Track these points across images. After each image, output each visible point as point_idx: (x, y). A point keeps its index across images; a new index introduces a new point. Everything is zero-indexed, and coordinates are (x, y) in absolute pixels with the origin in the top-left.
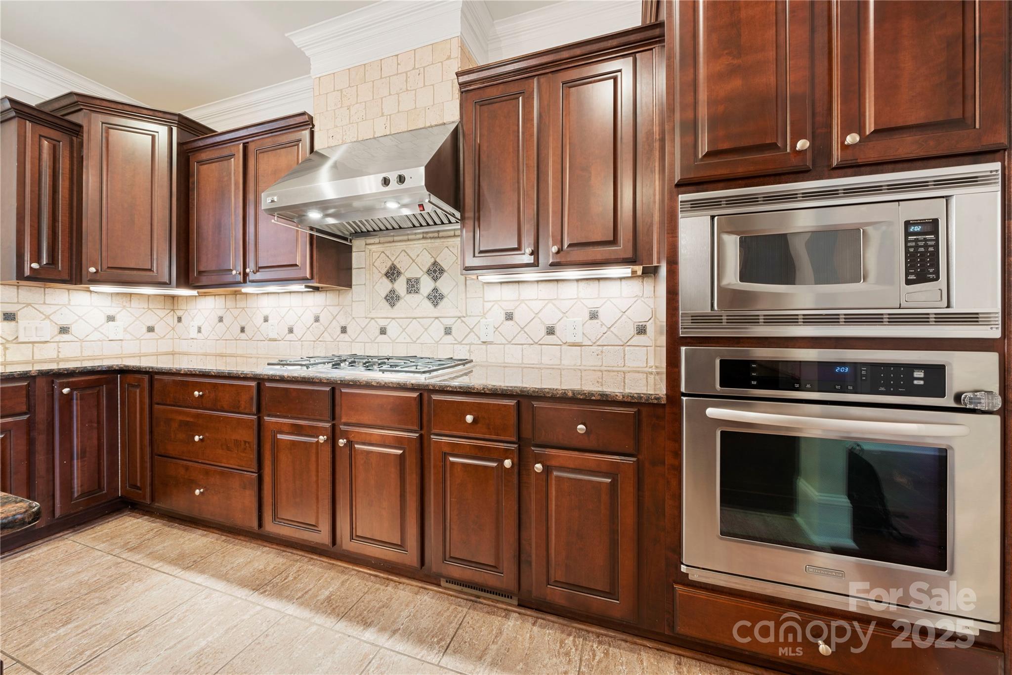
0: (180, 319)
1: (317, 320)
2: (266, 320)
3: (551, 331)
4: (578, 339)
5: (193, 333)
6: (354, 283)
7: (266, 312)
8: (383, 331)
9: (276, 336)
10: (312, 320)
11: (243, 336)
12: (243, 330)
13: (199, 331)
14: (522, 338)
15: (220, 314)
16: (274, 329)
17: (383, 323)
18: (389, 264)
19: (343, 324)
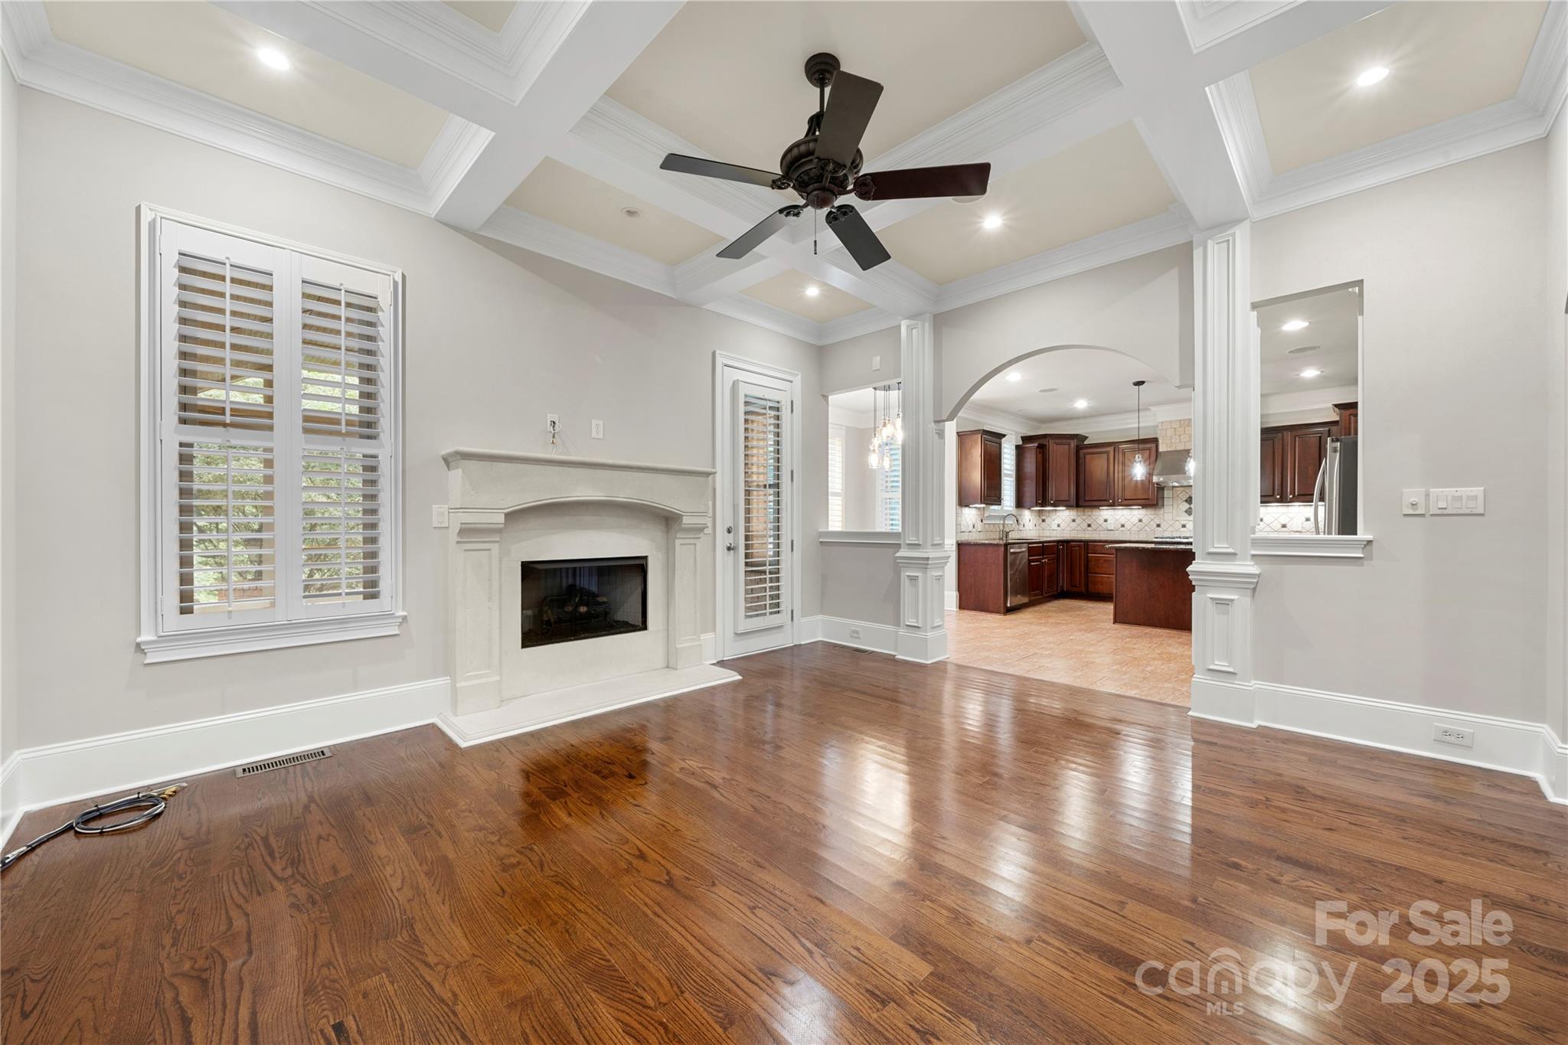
0: (1043, 521)
1: (1140, 521)
2: (1106, 521)
3: (1284, 526)
4: (1299, 529)
5: (1056, 527)
6: (1165, 504)
7: (1106, 517)
8: (1184, 526)
9: (1112, 528)
10: (1137, 521)
11: (1089, 528)
12: (1089, 526)
13: (1059, 526)
14: (1268, 529)
15: (1074, 518)
16: (1110, 525)
17: (1184, 523)
18: (1188, 496)
19: (1158, 523)
